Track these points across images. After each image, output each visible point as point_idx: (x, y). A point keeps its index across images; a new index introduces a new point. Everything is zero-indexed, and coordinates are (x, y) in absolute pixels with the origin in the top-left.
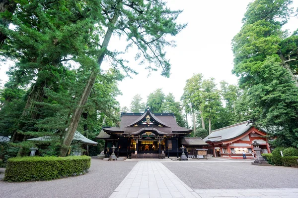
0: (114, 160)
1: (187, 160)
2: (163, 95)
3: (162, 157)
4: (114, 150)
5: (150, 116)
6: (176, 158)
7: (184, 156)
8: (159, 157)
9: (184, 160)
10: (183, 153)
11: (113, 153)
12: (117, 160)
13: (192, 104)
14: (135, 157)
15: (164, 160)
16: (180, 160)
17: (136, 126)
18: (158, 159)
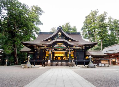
0: (28, 67)
1: (95, 67)
3: (72, 65)
4: (29, 59)
5: (62, 32)
6: (83, 66)
7: (91, 64)
8: (69, 65)
9: (91, 67)
10: (91, 62)
11: (29, 62)
12: (31, 67)
13: (89, 32)
14: (47, 65)
15: (73, 67)
16: (88, 67)
17: (50, 40)
18: (68, 67)
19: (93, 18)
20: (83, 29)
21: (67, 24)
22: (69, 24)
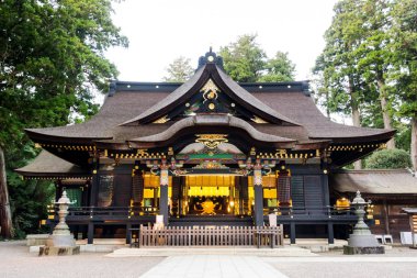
0: (62, 251)
1: (381, 251)
2: (258, 54)
4: (64, 211)
6: (323, 243)
7: (363, 236)
8: (256, 242)
9: (365, 251)
10: (361, 224)
11: (62, 225)
12: (76, 251)
13: (351, 82)
14: (153, 241)
15: (277, 250)
16: (348, 251)
17: (163, 121)
18: (253, 249)
19: (371, 13)
20: (322, 65)
21: (247, 41)
22: (256, 40)
